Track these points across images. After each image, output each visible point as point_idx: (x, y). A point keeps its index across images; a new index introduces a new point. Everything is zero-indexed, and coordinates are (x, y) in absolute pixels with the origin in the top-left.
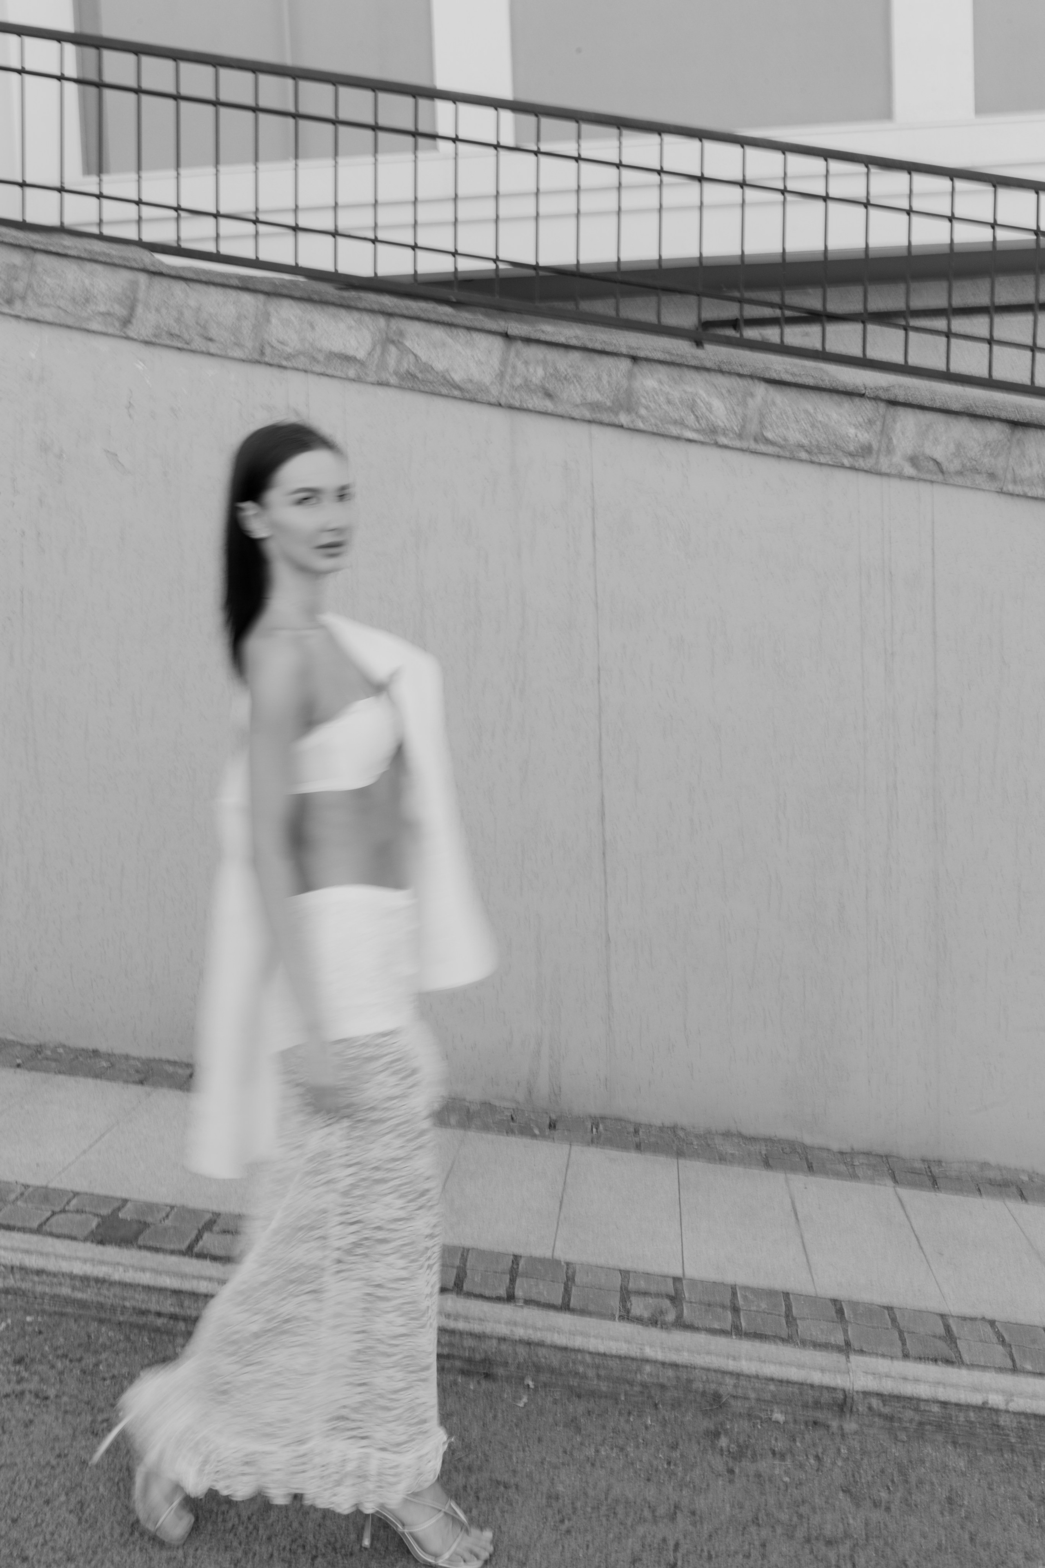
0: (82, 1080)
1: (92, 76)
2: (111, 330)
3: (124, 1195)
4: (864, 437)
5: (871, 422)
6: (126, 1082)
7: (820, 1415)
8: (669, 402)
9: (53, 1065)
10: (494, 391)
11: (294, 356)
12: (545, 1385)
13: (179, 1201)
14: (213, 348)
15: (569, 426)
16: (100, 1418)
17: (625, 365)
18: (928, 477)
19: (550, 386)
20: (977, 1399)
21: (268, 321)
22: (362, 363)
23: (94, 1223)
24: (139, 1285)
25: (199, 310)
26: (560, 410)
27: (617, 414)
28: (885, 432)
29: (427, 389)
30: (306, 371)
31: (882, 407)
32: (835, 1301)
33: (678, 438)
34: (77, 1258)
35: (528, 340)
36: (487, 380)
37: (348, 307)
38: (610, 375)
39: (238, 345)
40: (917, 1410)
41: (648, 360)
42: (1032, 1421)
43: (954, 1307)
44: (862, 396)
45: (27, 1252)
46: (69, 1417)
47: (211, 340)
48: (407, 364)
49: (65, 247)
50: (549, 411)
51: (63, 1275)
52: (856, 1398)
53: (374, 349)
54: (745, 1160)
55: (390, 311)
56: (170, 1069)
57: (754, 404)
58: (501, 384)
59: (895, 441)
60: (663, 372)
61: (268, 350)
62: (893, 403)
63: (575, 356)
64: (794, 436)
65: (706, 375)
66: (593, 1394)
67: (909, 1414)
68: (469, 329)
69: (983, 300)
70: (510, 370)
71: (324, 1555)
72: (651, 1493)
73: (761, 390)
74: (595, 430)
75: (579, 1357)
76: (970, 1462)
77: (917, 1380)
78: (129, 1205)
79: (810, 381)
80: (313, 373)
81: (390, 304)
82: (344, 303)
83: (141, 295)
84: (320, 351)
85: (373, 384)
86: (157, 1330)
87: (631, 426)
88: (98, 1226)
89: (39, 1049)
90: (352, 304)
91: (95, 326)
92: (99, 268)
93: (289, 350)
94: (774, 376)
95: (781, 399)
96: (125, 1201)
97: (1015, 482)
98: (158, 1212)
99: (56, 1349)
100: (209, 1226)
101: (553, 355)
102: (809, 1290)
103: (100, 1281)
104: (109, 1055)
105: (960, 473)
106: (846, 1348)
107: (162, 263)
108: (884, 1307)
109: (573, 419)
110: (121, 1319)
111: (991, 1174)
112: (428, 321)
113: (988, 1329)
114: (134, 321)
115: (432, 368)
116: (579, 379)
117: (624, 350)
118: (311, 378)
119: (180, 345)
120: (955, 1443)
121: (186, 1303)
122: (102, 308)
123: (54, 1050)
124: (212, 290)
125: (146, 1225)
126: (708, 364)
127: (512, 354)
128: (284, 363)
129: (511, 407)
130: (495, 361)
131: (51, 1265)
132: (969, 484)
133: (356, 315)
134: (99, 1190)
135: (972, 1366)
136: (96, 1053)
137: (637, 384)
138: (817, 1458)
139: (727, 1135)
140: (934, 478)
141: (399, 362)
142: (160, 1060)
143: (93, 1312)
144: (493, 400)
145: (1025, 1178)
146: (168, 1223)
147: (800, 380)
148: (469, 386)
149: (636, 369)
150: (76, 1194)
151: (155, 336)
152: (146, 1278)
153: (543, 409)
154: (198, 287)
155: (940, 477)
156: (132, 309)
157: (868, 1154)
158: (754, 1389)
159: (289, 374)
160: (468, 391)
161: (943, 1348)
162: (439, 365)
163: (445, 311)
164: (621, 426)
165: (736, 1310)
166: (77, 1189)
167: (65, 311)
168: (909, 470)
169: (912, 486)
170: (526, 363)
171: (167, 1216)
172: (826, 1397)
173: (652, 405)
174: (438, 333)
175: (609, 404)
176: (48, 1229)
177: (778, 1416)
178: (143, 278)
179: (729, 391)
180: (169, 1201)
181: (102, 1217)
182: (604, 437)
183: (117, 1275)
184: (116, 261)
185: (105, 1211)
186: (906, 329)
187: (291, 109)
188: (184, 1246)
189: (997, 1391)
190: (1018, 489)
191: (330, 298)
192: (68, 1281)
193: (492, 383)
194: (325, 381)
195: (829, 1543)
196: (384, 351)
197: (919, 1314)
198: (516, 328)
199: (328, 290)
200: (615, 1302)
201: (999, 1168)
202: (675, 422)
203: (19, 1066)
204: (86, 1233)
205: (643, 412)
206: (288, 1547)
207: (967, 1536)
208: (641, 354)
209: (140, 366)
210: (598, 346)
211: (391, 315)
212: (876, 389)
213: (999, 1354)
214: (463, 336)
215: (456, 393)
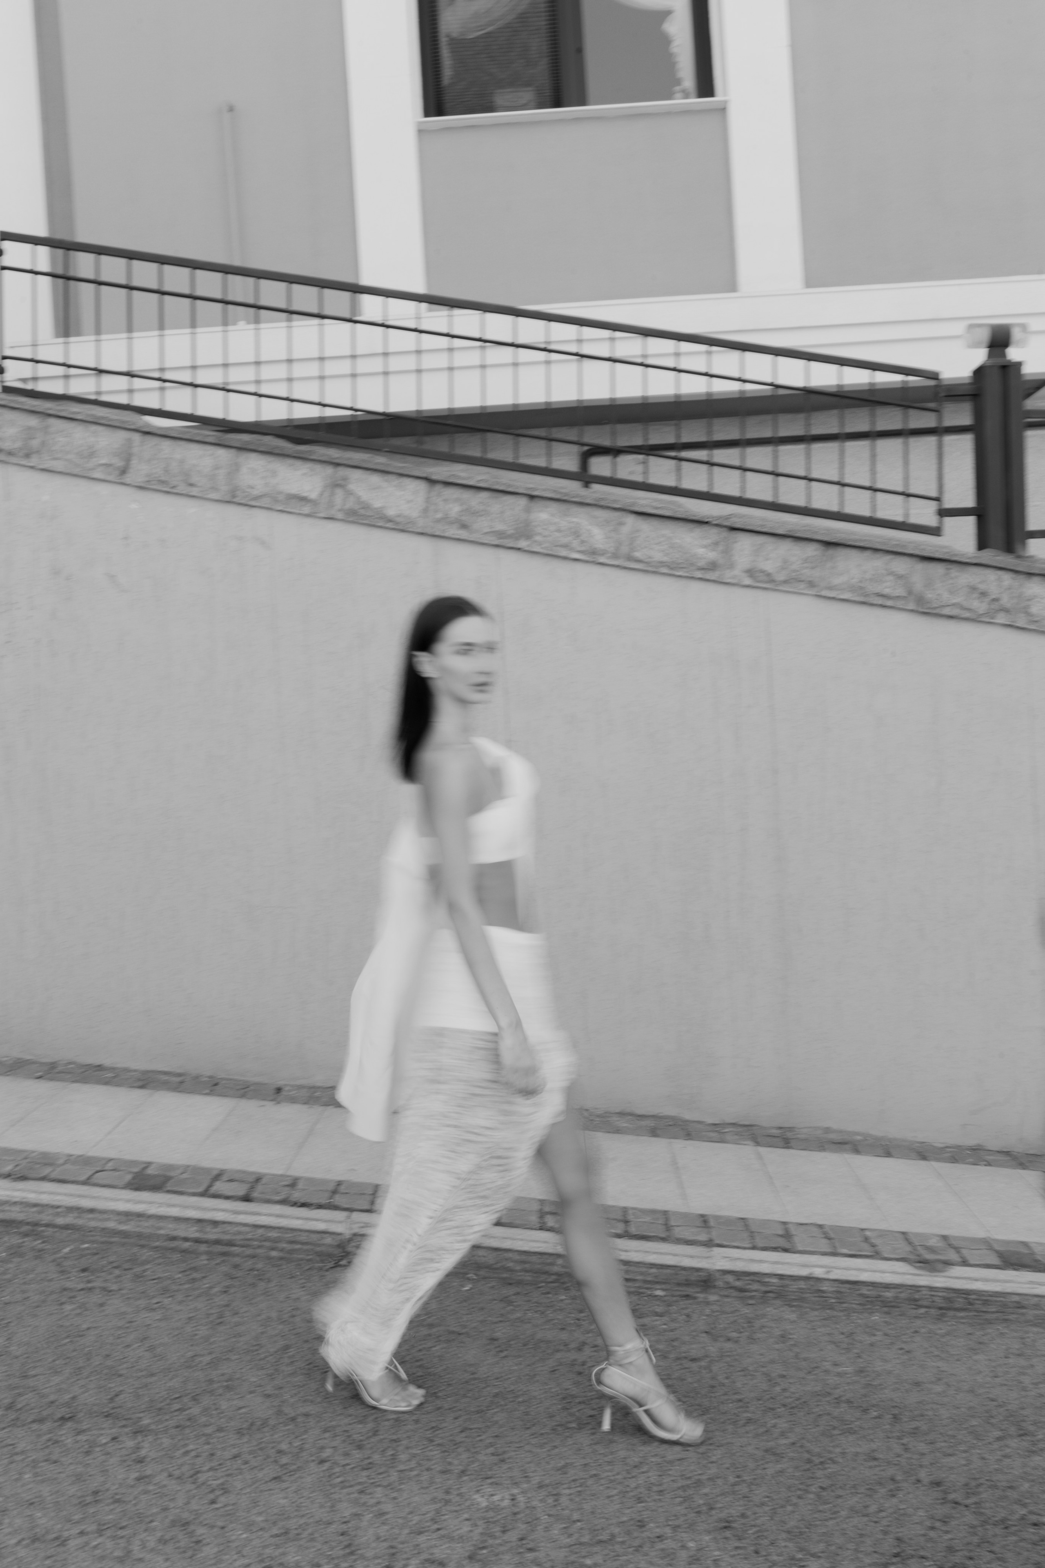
0: (94, 1086)
2: (110, 478)
3: (147, 1160)
4: (712, 555)
5: (716, 544)
6: (130, 1087)
7: (690, 1291)
8: (559, 530)
9: (68, 1076)
10: (421, 523)
11: (260, 497)
12: (485, 1278)
13: (193, 1162)
14: (194, 491)
15: (480, 550)
16: (154, 1301)
17: (523, 502)
18: (763, 585)
19: (464, 519)
20: (804, 1272)
21: (239, 470)
22: (315, 503)
23: (129, 1177)
24: (169, 1217)
25: (182, 461)
26: (472, 537)
27: (516, 540)
28: (727, 552)
29: (367, 522)
30: (269, 509)
31: (725, 533)
32: (702, 1216)
33: (565, 558)
34: (120, 1200)
35: (447, 484)
36: (415, 514)
37: (303, 458)
38: (511, 510)
39: (214, 489)
40: (761, 1282)
41: (541, 498)
42: (847, 1285)
43: (793, 1217)
44: (707, 523)
45: (80, 1196)
46: (131, 1301)
47: (191, 485)
48: (350, 504)
49: (71, 411)
50: (464, 538)
51: (109, 1212)
52: (717, 1275)
53: (324, 491)
54: (636, 1132)
55: (336, 461)
56: (166, 1078)
57: (625, 530)
58: (426, 518)
59: (735, 558)
60: (554, 507)
61: (238, 493)
62: (733, 529)
63: (484, 495)
64: (658, 556)
65: (587, 509)
66: (519, 1283)
67: (755, 1286)
68: (400, 475)
70: (432, 507)
72: (564, 1336)
73: (630, 520)
74: (501, 553)
75: (510, 1255)
77: (761, 1261)
78: (152, 1167)
79: (669, 513)
80: (275, 510)
81: (337, 455)
82: (300, 456)
83: (135, 450)
84: (280, 493)
85: (323, 518)
86: (184, 1251)
87: (529, 549)
88: (134, 1178)
89: (53, 1066)
90: (306, 456)
91: (97, 475)
92: (100, 429)
93: (255, 492)
94: (638, 508)
95: (646, 527)
96: (148, 1164)
98: (177, 1169)
99: (111, 1263)
100: (218, 1177)
101: (466, 495)
102: (683, 1209)
103: (140, 1215)
104: (112, 1068)
105: (785, 582)
106: (709, 1244)
107: (150, 424)
108: (742, 1219)
109: (483, 544)
110: (157, 1244)
111: (832, 1136)
112: (367, 469)
113: (817, 1230)
114: (130, 471)
115: (371, 506)
116: (487, 513)
117: (522, 490)
118: (273, 513)
119: (167, 489)
120: (789, 1304)
121: (207, 1229)
122: (103, 461)
123: (66, 1065)
124: (193, 446)
125: (168, 1178)
126: (588, 501)
127: (433, 494)
128: (253, 503)
129: (434, 536)
130: (421, 500)
131: (98, 1205)
132: (793, 590)
133: (309, 465)
134: (128, 1157)
135: (803, 1253)
136: (101, 1067)
137: (533, 517)
138: (688, 1316)
139: (622, 1114)
140: (767, 586)
141: (344, 501)
142: (155, 1071)
143: (134, 1239)
144: (419, 530)
145: (860, 1138)
146: (185, 1176)
147: (660, 512)
148: (400, 520)
149: (532, 504)
150: (111, 1160)
151: (147, 482)
152: (175, 1212)
153: (458, 537)
154: (181, 443)
155: (772, 586)
156: (128, 460)
157: (734, 1124)
158: (642, 1274)
159: (255, 511)
160: (400, 524)
162: (377, 504)
163: (380, 460)
164: (521, 550)
165: (626, 1222)
166: (110, 1156)
167: (72, 463)
168: (748, 581)
169: (750, 592)
170: (446, 501)
171: (184, 1172)
172: (694, 1277)
173: (545, 533)
174: (375, 479)
175: (512, 532)
176: (94, 1182)
177: (659, 1293)
178: (136, 437)
179: (605, 521)
180: (183, 1163)
181: (134, 1173)
182: (509, 558)
183: (153, 1210)
184: (114, 423)
185: (136, 1170)
187: (252, 301)
188: (201, 1189)
189: (820, 1267)
190: (832, 594)
191: (289, 452)
192: (115, 1217)
193: (419, 517)
194: (284, 516)
195: (694, 1360)
196: (332, 493)
197: (766, 1223)
198: (437, 474)
200: (534, 1219)
201: (841, 1132)
202: (565, 546)
203: (40, 1077)
204: (124, 1183)
205: (538, 538)
207: (793, 1354)
208: (535, 492)
209: (134, 506)
210: (500, 487)
211: (338, 465)
212: (720, 517)
213: (824, 1245)
214: (395, 480)
215: (389, 525)
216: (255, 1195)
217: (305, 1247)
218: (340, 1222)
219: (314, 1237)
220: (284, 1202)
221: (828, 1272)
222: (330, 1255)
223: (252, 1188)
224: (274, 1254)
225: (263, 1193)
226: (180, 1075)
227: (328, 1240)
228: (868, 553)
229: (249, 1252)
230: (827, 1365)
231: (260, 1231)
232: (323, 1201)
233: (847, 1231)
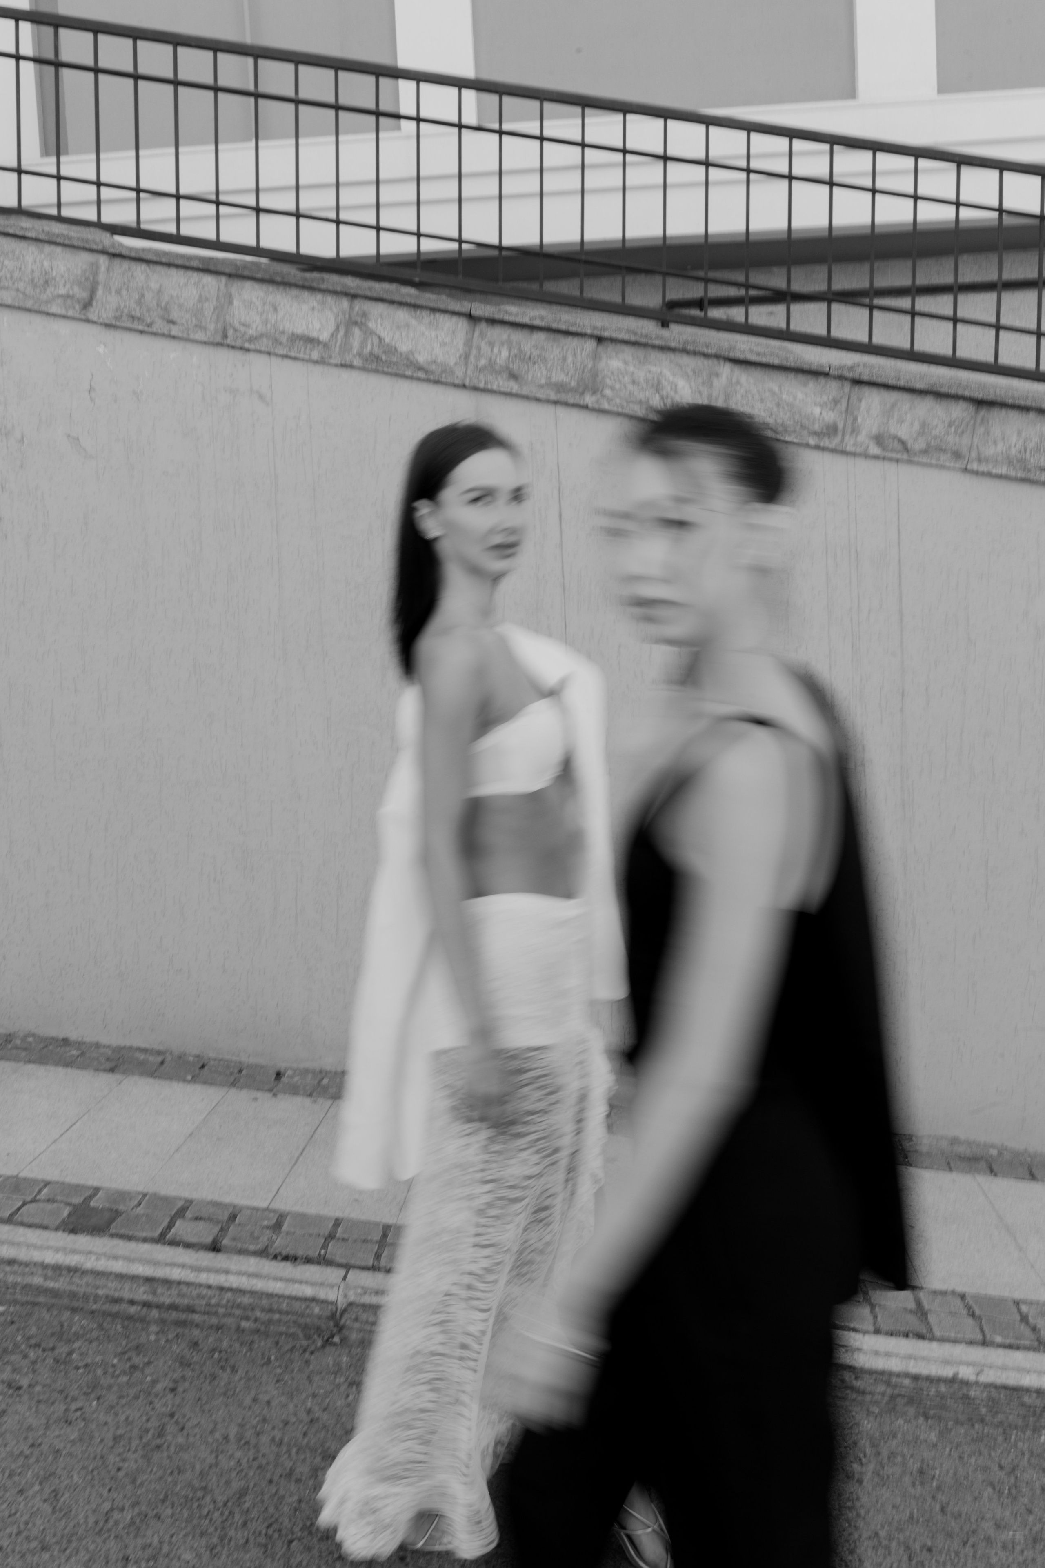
0: (52, 1068)
1: (50, 55)
2: (70, 313)
3: (96, 1184)
4: (830, 416)
5: (836, 402)
6: (97, 1070)
8: (634, 382)
9: (23, 1054)
10: (459, 372)
11: (256, 338)
13: (151, 1189)
14: (175, 330)
15: (534, 407)
16: (73, 1407)
17: (590, 345)
18: (894, 455)
19: (515, 367)
20: (947, 1372)
21: (231, 303)
22: (326, 346)
23: (66, 1212)
24: (111, 1273)
25: (160, 292)
26: (525, 391)
27: (582, 394)
28: (850, 411)
29: (390, 370)
30: (269, 353)
31: (847, 387)
34: (48, 1248)
35: (493, 322)
36: (452, 361)
37: (311, 289)
38: (575, 355)
39: (200, 327)
40: (888, 1383)
41: (613, 340)
42: (1003, 1391)
44: (826, 375)
46: (42, 1407)
47: (173, 322)
48: (371, 346)
49: (22, 228)
50: (514, 391)
51: (35, 1264)
53: (337, 329)
55: (352, 291)
56: (142, 1057)
57: (719, 383)
58: (466, 365)
59: (860, 420)
60: (628, 353)
61: (230, 333)
62: (858, 382)
63: (541, 336)
64: (760, 416)
65: (671, 356)
67: (881, 1388)
68: (434, 310)
69: (947, 279)
70: (474, 352)
71: (300, 1539)
73: (726, 369)
74: (561, 411)
76: (941, 1433)
77: (888, 1355)
78: (101, 1193)
79: (776, 362)
80: (276, 355)
81: (351, 285)
82: (307, 284)
83: (101, 277)
84: (283, 332)
85: (336, 366)
86: (130, 1318)
87: (596, 406)
88: (70, 1215)
89: (8, 1038)
90: (315, 285)
91: (54, 309)
92: (59, 250)
93: (251, 332)
94: (739, 355)
95: (747, 376)
96: (97, 1190)
97: (979, 460)
98: (130, 1199)
99: (29, 1338)
100: (181, 1213)
101: (517, 336)
103: (73, 1270)
104: (79, 1043)
105: (925, 452)
107: (121, 245)
109: (538, 400)
110: (94, 1307)
111: (961, 1149)
112: (392, 302)
113: (958, 1301)
114: (94, 303)
115: (396, 349)
116: (544, 360)
117: (589, 331)
118: (274, 359)
119: (140, 327)
120: (926, 1417)
121: (159, 1291)
122: (62, 291)
123: (24, 1038)
124: (173, 271)
125: (117, 1213)
126: (673, 344)
127: (477, 334)
128: (247, 345)
129: (476, 389)
130: (459, 341)
131: (22, 1255)
132: (934, 461)
133: (319, 296)
134: (71, 1179)
135: (943, 1340)
136: (66, 1041)
137: (602, 365)
140: (899, 456)
141: (363, 343)
142: (131, 1048)
143: (66, 1301)
144: (457, 382)
145: (994, 1152)
146: (140, 1210)
147: (764, 360)
148: (433, 367)
149: (600, 349)
150: (47, 1184)
151: (116, 318)
152: (118, 1267)
153: (509, 390)
154: (159, 268)
155: (905, 456)
156: (93, 291)
159: (252, 356)
160: (432, 372)
161: (913, 1322)
162: (404, 347)
163: (409, 293)
164: (585, 407)
166: (49, 1178)
167: (24, 293)
168: (874, 450)
169: (878, 465)
170: (491, 344)
171: (139, 1204)
173: (617, 386)
174: (402, 315)
175: (573, 384)
176: (20, 1219)
178: (103, 260)
179: (694, 371)
180: (140, 1189)
181: (74, 1206)
182: (570, 418)
183: (90, 1263)
184: (76, 243)
185: (77, 1200)
186: (871, 308)
187: (251, 88)
188: (156, 1234)
189: (968, 1364)
190: (983, 468)
191: (293, 281)
192: (40, 1271)
193: (456, 364)
194: (288, 363)
196: (347, 334)
198: (480, 309)
199: (291, 272)
201: (969, 1143)
202: (641, 403)
204: (58, 1222)
205: (608, 392)
206: (264, 1532)
207: (938, 1507)
208: (606, 334)
209: (101, 349)
210: (563, 327)
211: (354, 297)
212: (842, 367)
213: (969, 1327)
214: (427, 317)
215: (421, 374)
216: (226, 1242)
217: (285, 1318)
218: (332, 1286)
219: (297, 1306)
220: (263, 1253)
221: (978, 1374)
222: (318, 1330)
223: (223, 1230)
224: (245, 1324)
225: (234, 1239)
226: (159, 1053)
227: (317, 1310)
228: (1032, 415)
229: (214, 1320)
230: (988, 1527)
231: (229, 1295)
232: (313, 1253)
233: (997, 1303)
